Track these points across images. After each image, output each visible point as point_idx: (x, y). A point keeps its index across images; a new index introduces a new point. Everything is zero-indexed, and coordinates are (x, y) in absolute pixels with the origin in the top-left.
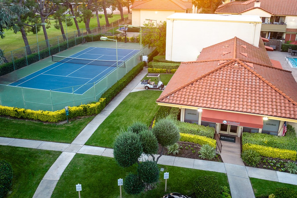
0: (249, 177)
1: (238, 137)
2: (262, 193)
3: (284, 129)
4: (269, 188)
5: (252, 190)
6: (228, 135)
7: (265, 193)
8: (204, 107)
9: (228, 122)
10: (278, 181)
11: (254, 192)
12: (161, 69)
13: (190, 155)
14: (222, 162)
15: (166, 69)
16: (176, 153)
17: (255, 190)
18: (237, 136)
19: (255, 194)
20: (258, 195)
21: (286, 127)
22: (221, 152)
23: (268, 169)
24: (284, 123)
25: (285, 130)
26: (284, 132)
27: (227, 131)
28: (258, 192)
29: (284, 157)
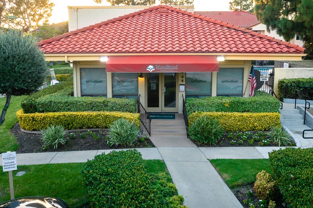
0: (209, 160)
1: (179, 113)
2: (240, 178)
3: (252, 83)
4: (251, 169)
5: (219, 177)
6: (162, 112)
7: (245, 176)
8: (111, 52)
9: (155, 68)
10: (262, 158)
11: (224, 179)
12: (62, 75)
13: (89, 145)
14: (154, 146)
15: (69, 74)
16: (60, 144)
17: (225, 175)
18: (177, 113)
19: (226, 182)
20: (233, 181)
21: (255, 78)
22: (150, 134)
23: (240, 145)
24: (251, 73)
25: (254, 85)
26: (252, 88)
27: (158, 107)
28: (232, 177)
29: (262, 126)
